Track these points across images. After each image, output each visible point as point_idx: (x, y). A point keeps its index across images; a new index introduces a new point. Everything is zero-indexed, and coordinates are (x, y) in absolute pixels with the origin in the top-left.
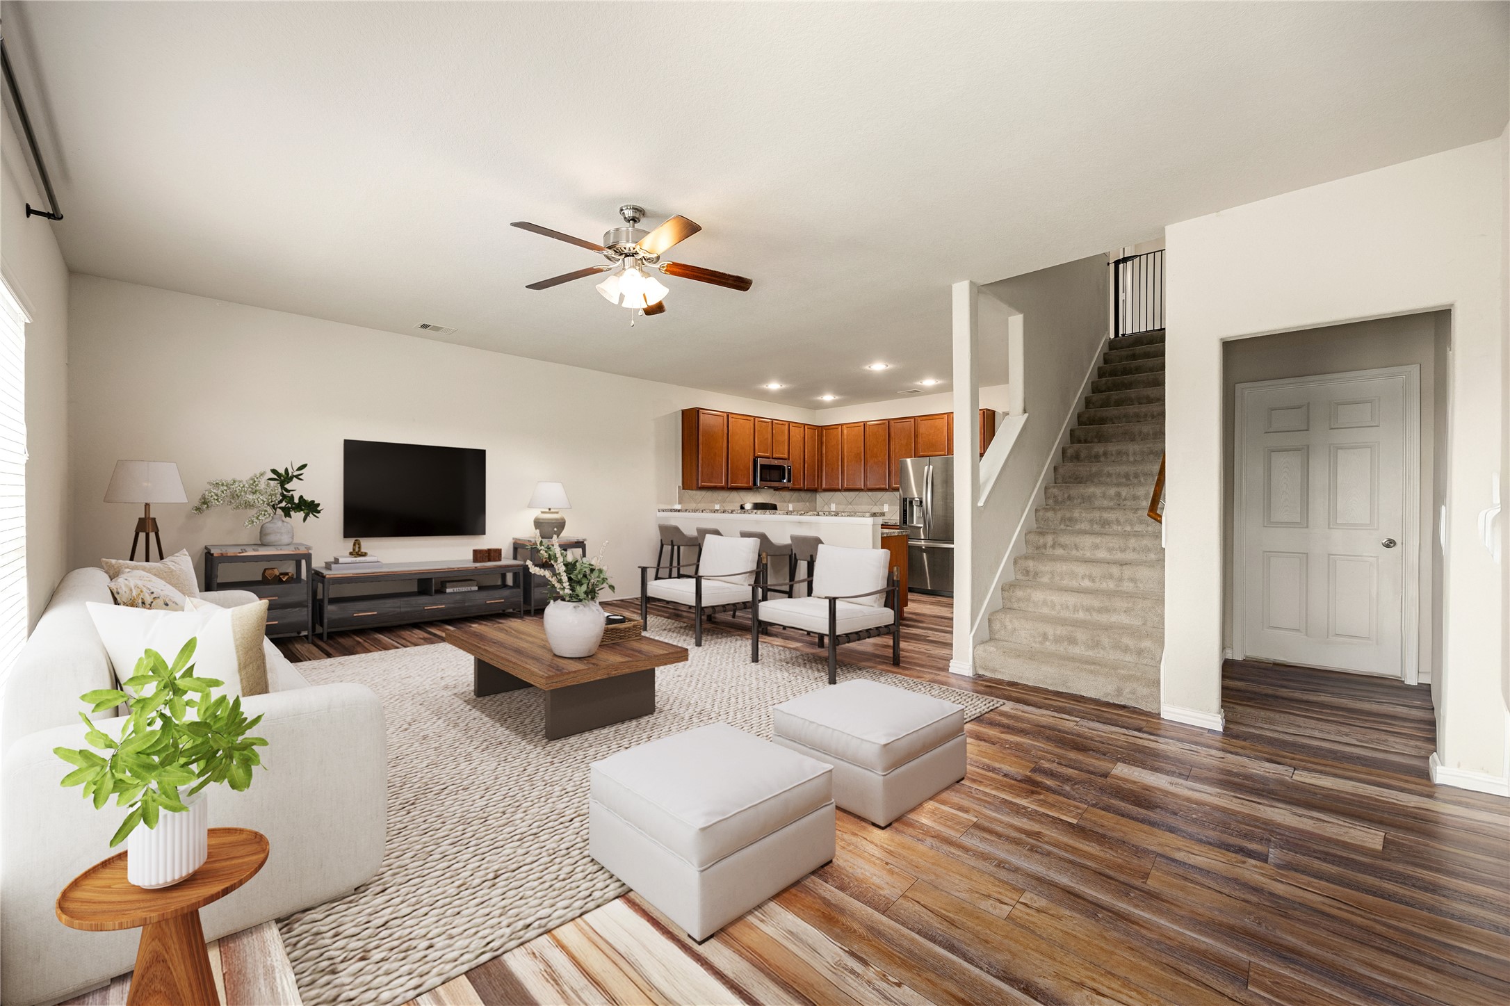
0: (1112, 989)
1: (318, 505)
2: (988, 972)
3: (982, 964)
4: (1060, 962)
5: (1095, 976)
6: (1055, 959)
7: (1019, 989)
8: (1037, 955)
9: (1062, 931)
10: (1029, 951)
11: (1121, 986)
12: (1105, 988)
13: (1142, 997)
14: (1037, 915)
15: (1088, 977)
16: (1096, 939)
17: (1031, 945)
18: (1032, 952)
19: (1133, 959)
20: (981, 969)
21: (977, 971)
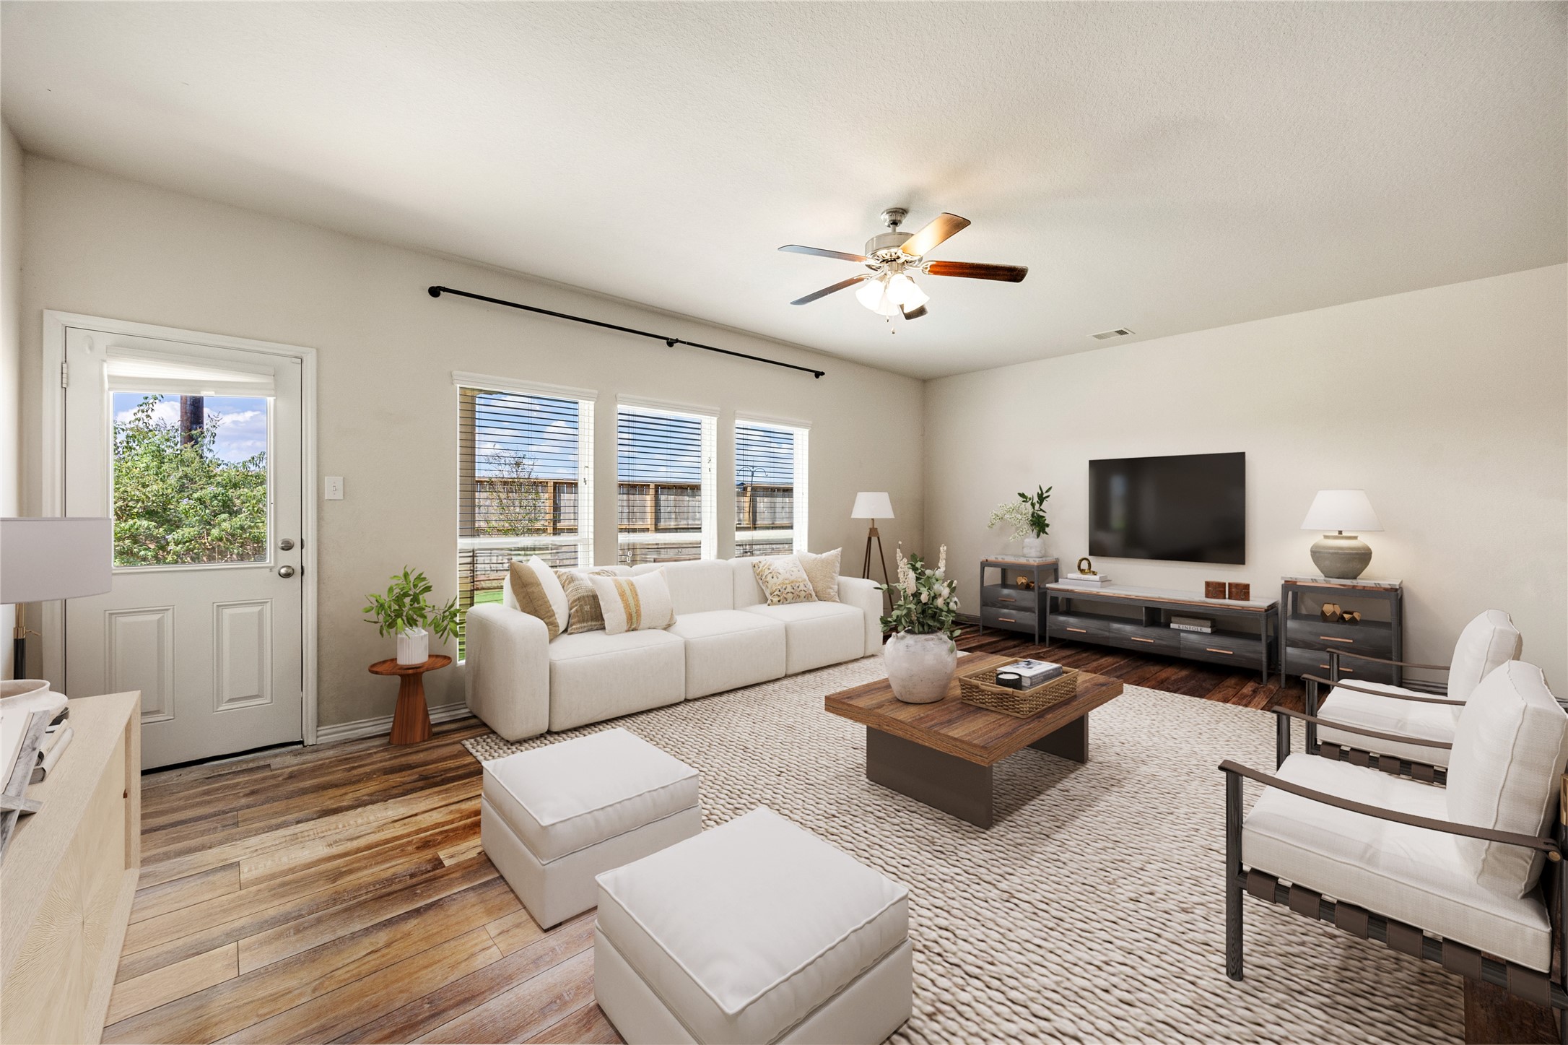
0: (365, 964)
1: (1048, 525)
2: (449, 896)
3: (458, 896)
4: (416, 942)
5: (385, 959)
6: (421, 940)
7: (421, 907)
8: (435, 931)
9: (439, 961)
10: (443, 927)
11: (360, 971)
12: (370, 959)
13: (340, 980)
14: (469, 952)
15: (387, 954)
16: (409, 983)
17: (446, 931)
18: (440, 929)
19: (366, 999)
20: (454, 894)
21: (455, 891)
